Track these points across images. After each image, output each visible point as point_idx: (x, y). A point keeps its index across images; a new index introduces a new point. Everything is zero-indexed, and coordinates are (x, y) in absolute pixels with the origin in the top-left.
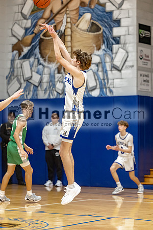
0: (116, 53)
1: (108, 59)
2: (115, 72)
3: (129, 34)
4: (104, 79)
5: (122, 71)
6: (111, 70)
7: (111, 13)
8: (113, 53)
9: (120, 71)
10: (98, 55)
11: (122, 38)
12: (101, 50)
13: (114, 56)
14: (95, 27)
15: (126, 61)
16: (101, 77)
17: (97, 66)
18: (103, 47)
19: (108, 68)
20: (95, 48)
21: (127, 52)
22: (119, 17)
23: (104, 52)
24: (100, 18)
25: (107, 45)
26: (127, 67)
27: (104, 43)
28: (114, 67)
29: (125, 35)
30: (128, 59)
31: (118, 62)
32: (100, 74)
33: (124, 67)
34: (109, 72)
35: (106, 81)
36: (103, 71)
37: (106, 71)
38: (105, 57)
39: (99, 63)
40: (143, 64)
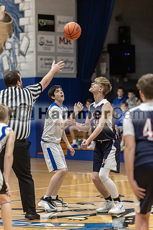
0: (22, 40)
1: (16, 46)
2: (21, 57)
3: (30, 24)
4: (14, 63)
5: (26, 56)
6: (19, 55)
7: (18, 5)
8: (19, 40)
9: (24, 55)
10: (10, 42)
11: (25, 27)
12: (12, 38)
13: (20, 42)
14: (7, 18)
15: (28, 47)
16: (12, 61)
17: (10, 51)
18: (13, 35)
19: (17, 53)
20: (8, 36)
21: (29, 40)
22: (23, 9)
23: (14, 40)
24: (11, 10)
25: (16, 33)
26: (29, 53)
27: (14, 31)
28: (21, 53)
29: (27, 25)
30: (30, 46)
31: (23, 49)
32: (12, 58)
34: (17, 57)
35: (15, 65)
36: (13, 56)
38: (14, 44)
39: (11, 49)
40: (44, 49)
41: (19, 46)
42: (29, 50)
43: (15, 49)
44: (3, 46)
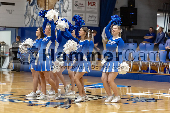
0: (65, 3)
1: (62, 6)
2: (64, 13)
5: (67, 13)
6: (63, 12)
8: (63, 3)
9: (66, 12)
10: (58, 4)
12: (59, 1)
13: (64, 4)
15: (68, 7)
17: (58, 9)
19: (62, 11)
21: (69, 3)
26: (68, 11)
28: (64, 11)
30: (69, 6)
31: (65, 8)
33: (68, 10)
34: (62, 13)
37: (61, 12)
38: (60, 5)
39: (58, 8)
40: (78, 9)
41: (63, 6)
42: (69, 9)
43: (61, 8)
44: (54, 6)
